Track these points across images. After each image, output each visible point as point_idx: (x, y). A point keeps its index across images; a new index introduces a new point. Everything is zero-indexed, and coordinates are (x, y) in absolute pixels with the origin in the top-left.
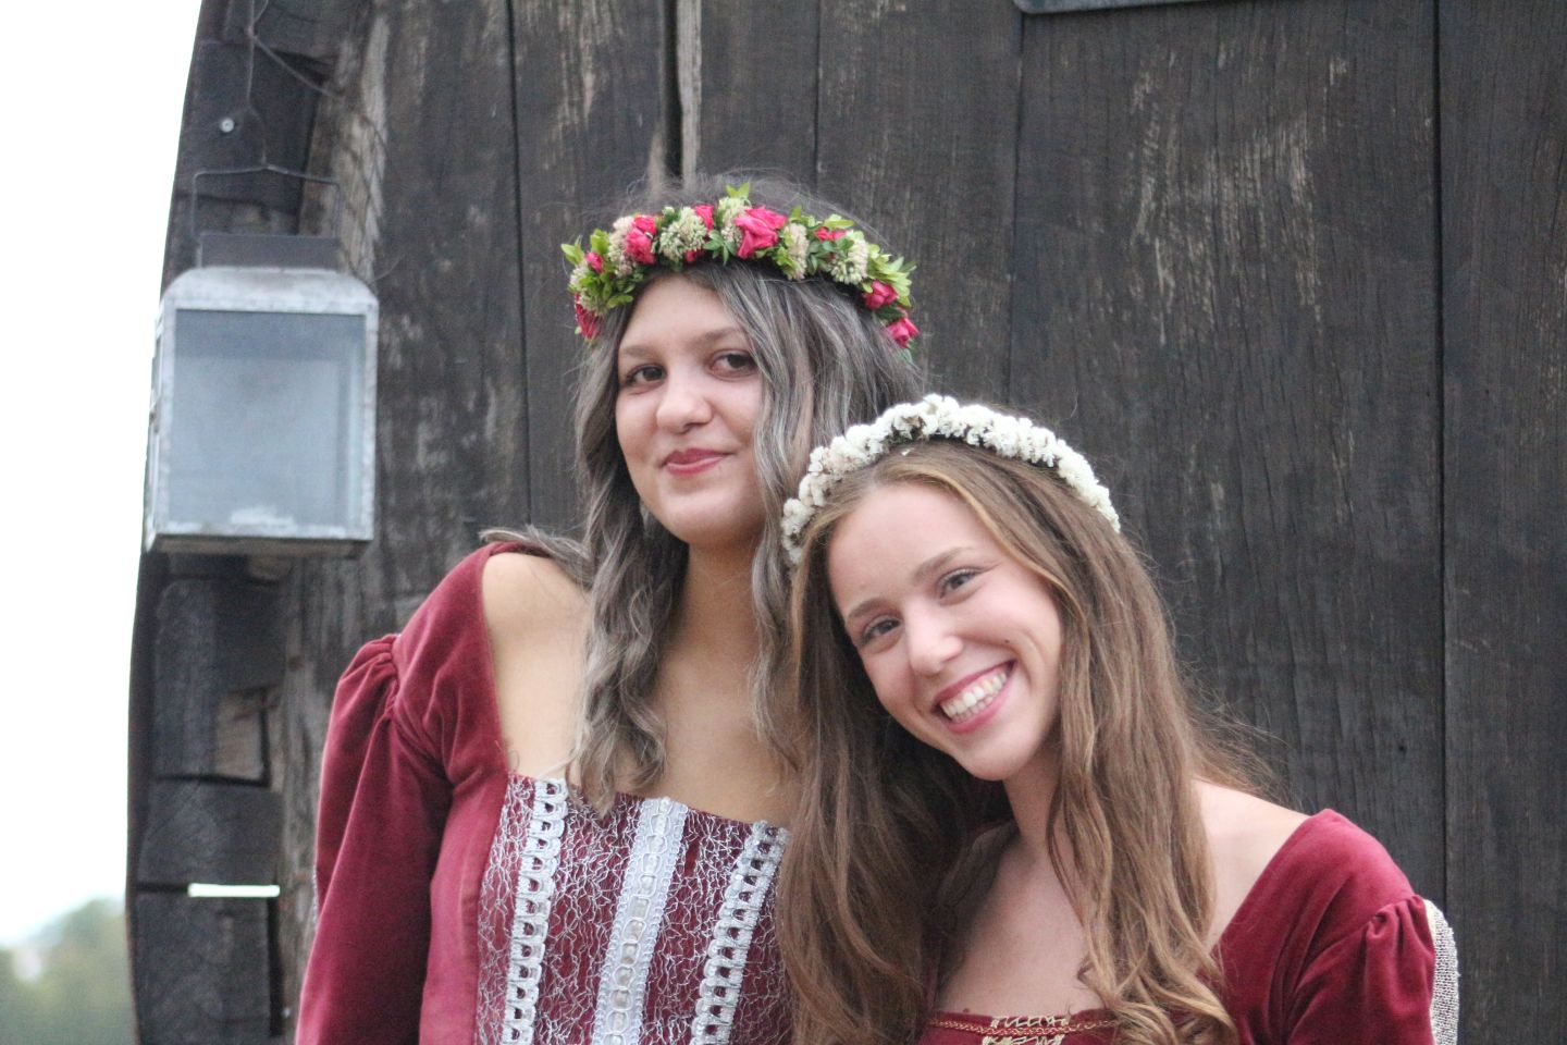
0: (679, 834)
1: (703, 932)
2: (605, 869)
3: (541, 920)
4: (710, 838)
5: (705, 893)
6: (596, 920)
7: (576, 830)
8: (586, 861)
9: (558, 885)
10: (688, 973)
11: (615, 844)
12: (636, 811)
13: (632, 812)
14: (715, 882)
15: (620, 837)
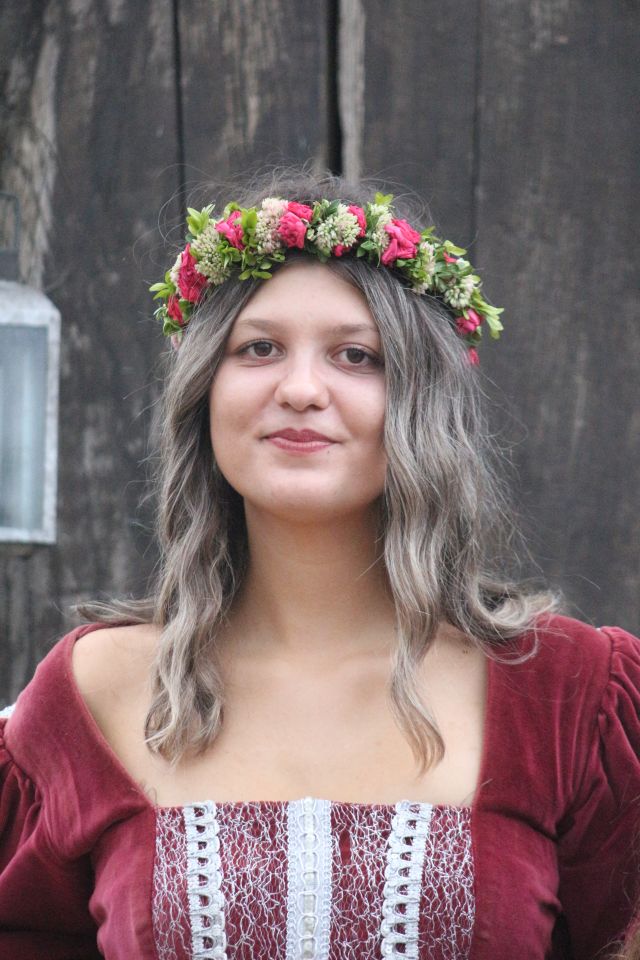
0: (328, 827)
1: (372, 914)
2: (268, 874)
3: (218, 931)
4: (357, 826)
5: (366, 877)
6: (270, 923)
7: (231, 843)
8: (248, 869)
9: (227, 895)
10: (366, 955)
11: (271, 849)
12: (283, 815)
13: (279, 817)
14: (374, 865)
15: (274, 842)
